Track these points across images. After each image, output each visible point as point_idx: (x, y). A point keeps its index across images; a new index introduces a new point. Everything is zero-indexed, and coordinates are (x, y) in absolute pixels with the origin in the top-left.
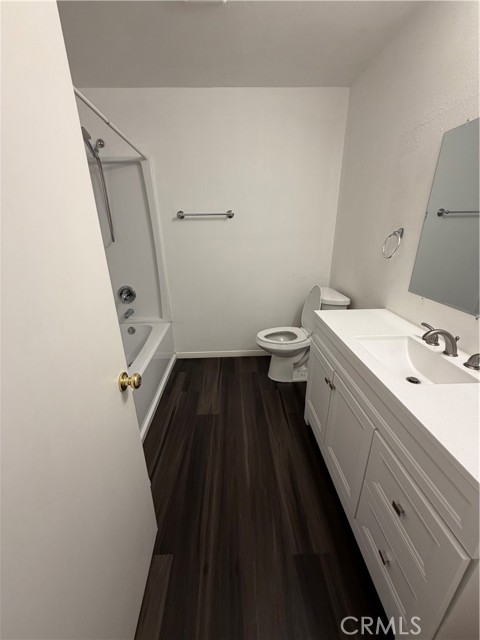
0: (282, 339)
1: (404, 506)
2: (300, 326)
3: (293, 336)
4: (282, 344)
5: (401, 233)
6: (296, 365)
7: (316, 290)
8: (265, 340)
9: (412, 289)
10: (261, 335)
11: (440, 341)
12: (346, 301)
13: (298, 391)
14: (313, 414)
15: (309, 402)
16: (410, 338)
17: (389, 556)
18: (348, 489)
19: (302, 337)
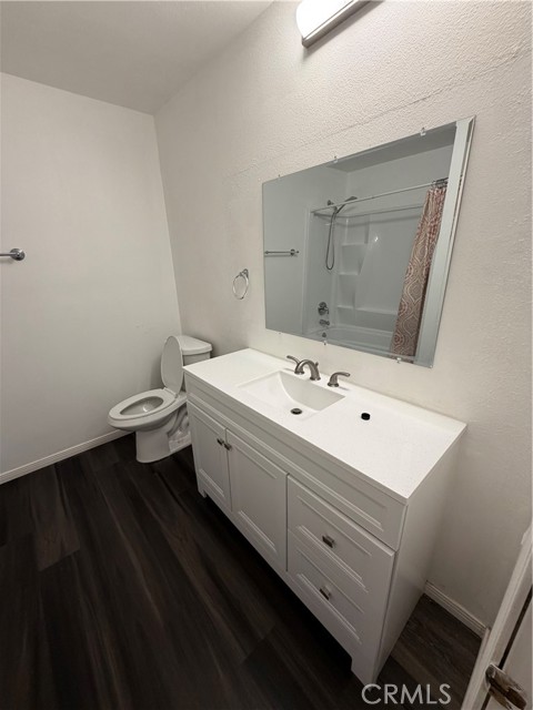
0: (144, 409)
1: (333, 536)
2: (162, 386)
3: (157, 401)
4: (146, 415)
5: (246, 272)
6: (170, 434)
7: (172, 342)
8: (121, 418)
9: (269, 326)
10: (115, 413)
11: (304, 370)
12: (206, 347)
13: (182, 463)
14: (209, 482)
15: (200, 472)
16: (281, 373)
17: (329, 589)
18: (271, 545)
19: (170, 399)
